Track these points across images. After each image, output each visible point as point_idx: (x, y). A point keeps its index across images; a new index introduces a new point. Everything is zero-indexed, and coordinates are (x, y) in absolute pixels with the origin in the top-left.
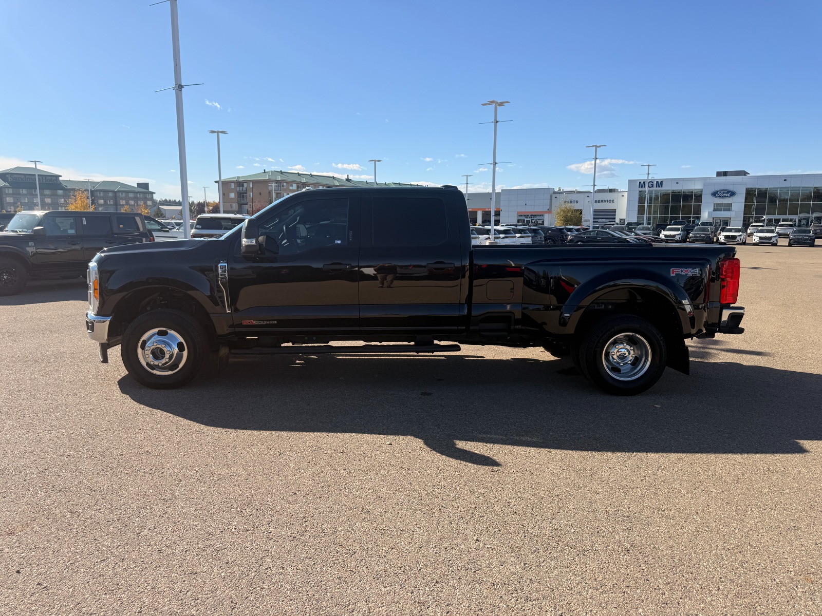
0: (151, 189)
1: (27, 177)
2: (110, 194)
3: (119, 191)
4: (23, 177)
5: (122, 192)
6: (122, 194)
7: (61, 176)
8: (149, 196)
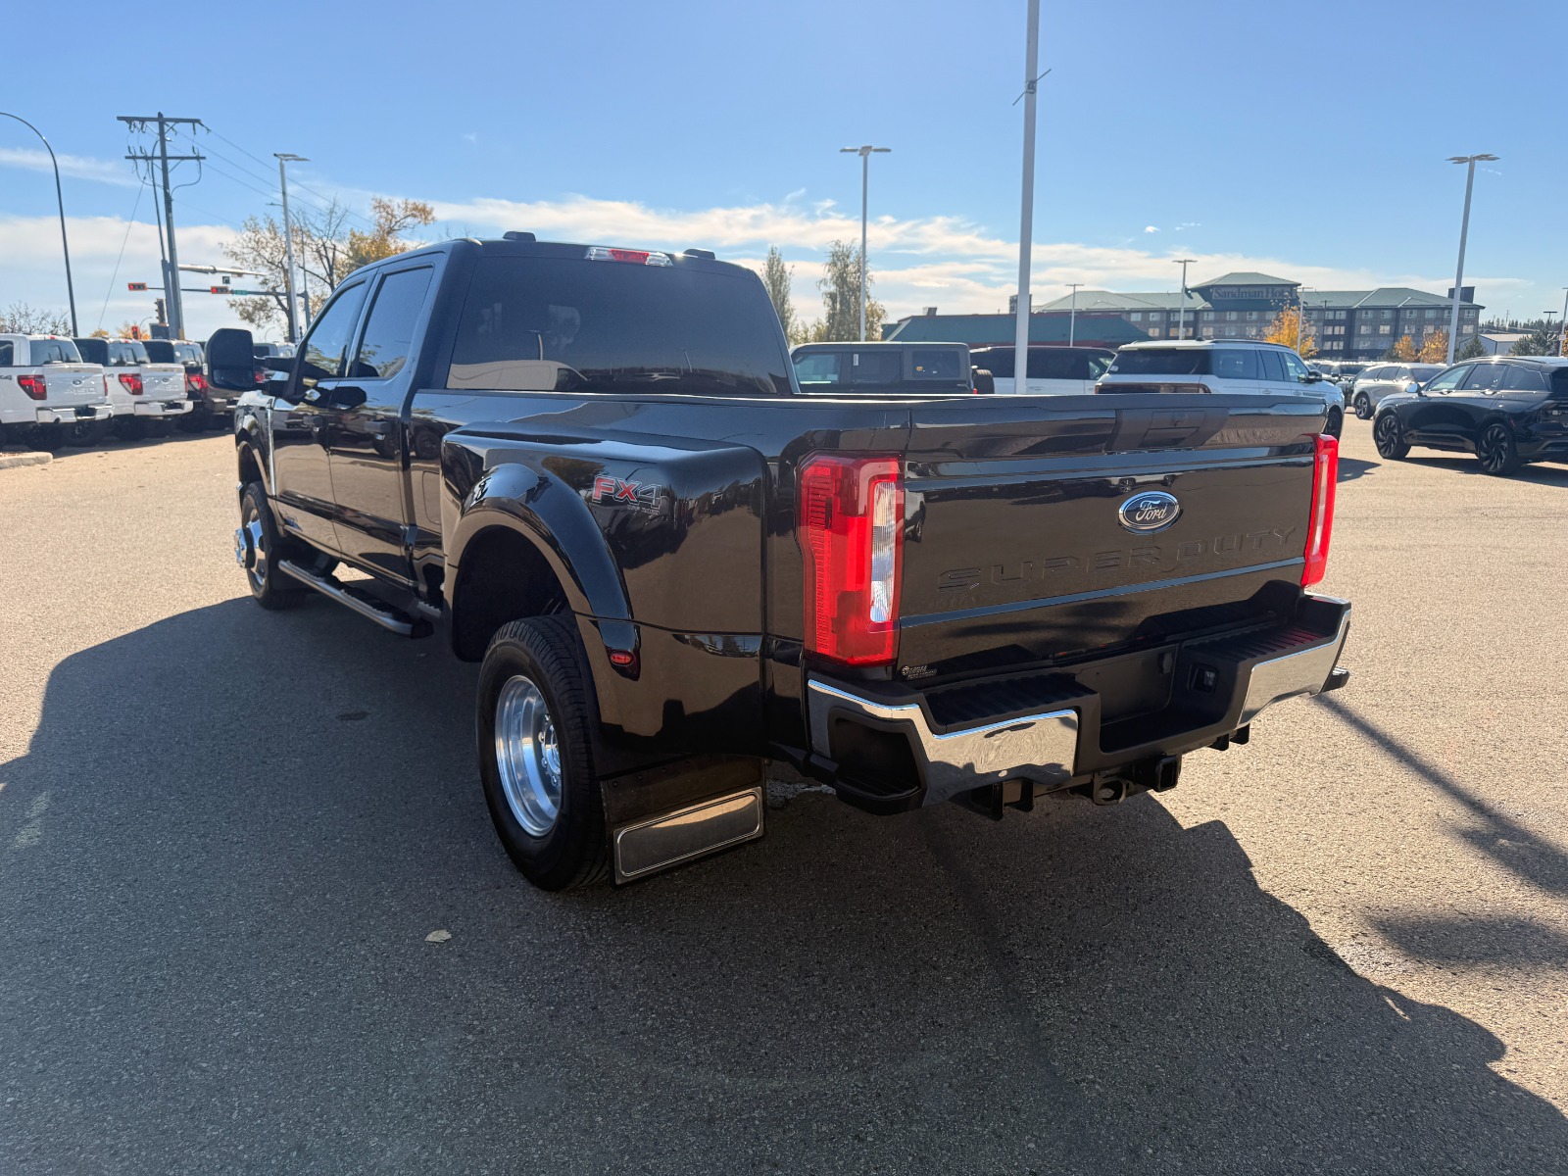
0: (1476, 301)
1: (1242, 290)
2: (1388, 315)
3: (1405, 308)
4: (1235, 290)
5: (1411, 308)
6: (1411, 313)
7: (1300, 285)
8: (1472, 314)
